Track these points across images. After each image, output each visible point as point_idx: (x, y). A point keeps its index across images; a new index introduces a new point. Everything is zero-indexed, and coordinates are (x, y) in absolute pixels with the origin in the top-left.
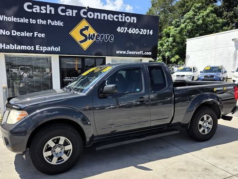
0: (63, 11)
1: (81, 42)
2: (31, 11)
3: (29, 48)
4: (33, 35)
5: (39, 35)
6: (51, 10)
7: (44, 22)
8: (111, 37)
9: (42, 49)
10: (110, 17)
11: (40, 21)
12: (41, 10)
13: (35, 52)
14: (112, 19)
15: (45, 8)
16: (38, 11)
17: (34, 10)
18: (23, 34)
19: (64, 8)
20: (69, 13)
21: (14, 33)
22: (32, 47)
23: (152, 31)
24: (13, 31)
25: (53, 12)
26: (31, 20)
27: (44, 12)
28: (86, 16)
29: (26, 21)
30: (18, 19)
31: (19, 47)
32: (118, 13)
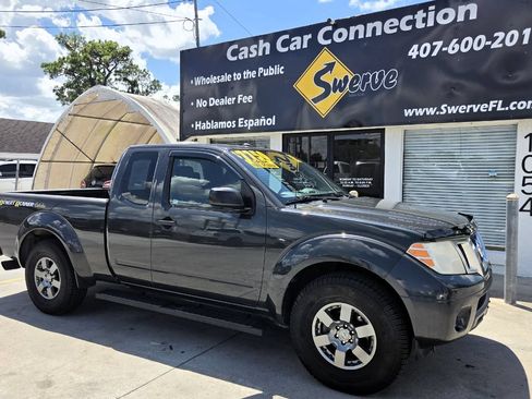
0: (284, 43)
1: (316, 100)
2: (236, 58)
3: (229, 124)
4: (236, 101)
5: (245, 99)
6: (264, 49)
7: (252, 74)
8: (388, 77)
9: (247, 125)
11: (247, 74)
12: (250, 52)
13: (237, 130)
14: (395, 30)
15: (256, 46)
16: (246, 56)
17: (240, 56)
18: (223, 102)
19: (287, 37)
20: (298, 43)
22: (234, 122)
24: (211, 100)
25: (268, 52)
26: (235, 75)
27: (254, 54)
28: (329, 42)
29: (229, 78)
30: (218, 77)
31: (217, 125)
32: (413, 10)
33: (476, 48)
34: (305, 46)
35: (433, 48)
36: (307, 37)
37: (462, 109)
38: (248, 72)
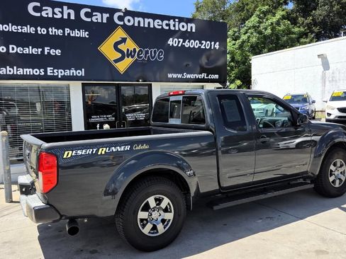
0: (87, 15)
1: (116, 61)
2: (38, 15)
3: (36, 72)
4: (43, 52)
5: (52, 52)
6: (69, 14)
7: (60, 32)
8: (159, 53)
9: (57, 74)
10: (157, 24)
11: (53, 31)
12: (54, 13)
13: (46, 77)
14: (160, 27)
15: (60, 10)
16: (50, 16)
17: (44, 14)
19: (89, 10)
20: (97, 17)
21: (13, 49)
22: (41, 70)
23: (218, 43)
24: (11, 46)
25: (73, 17)
26: (39, 28)
27: (59, 16)
28: (122, 23)
29: (32, 30)
30: (19, 27)
31: (21, 71)
32: (168, 18)
33: (196, 47)
34: (105, 21)
35: (179, 42)
36: (106, 16)
37: (192, 76)
38: (54, 30)
